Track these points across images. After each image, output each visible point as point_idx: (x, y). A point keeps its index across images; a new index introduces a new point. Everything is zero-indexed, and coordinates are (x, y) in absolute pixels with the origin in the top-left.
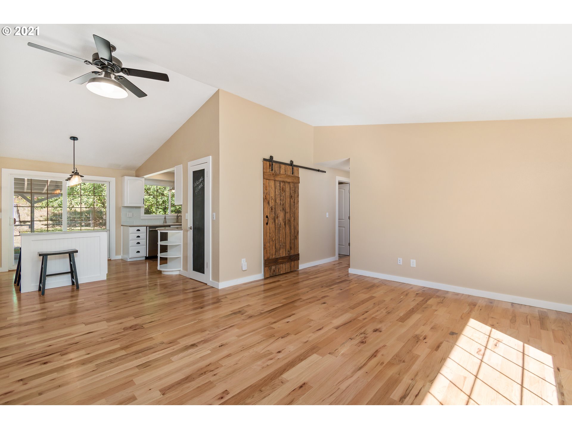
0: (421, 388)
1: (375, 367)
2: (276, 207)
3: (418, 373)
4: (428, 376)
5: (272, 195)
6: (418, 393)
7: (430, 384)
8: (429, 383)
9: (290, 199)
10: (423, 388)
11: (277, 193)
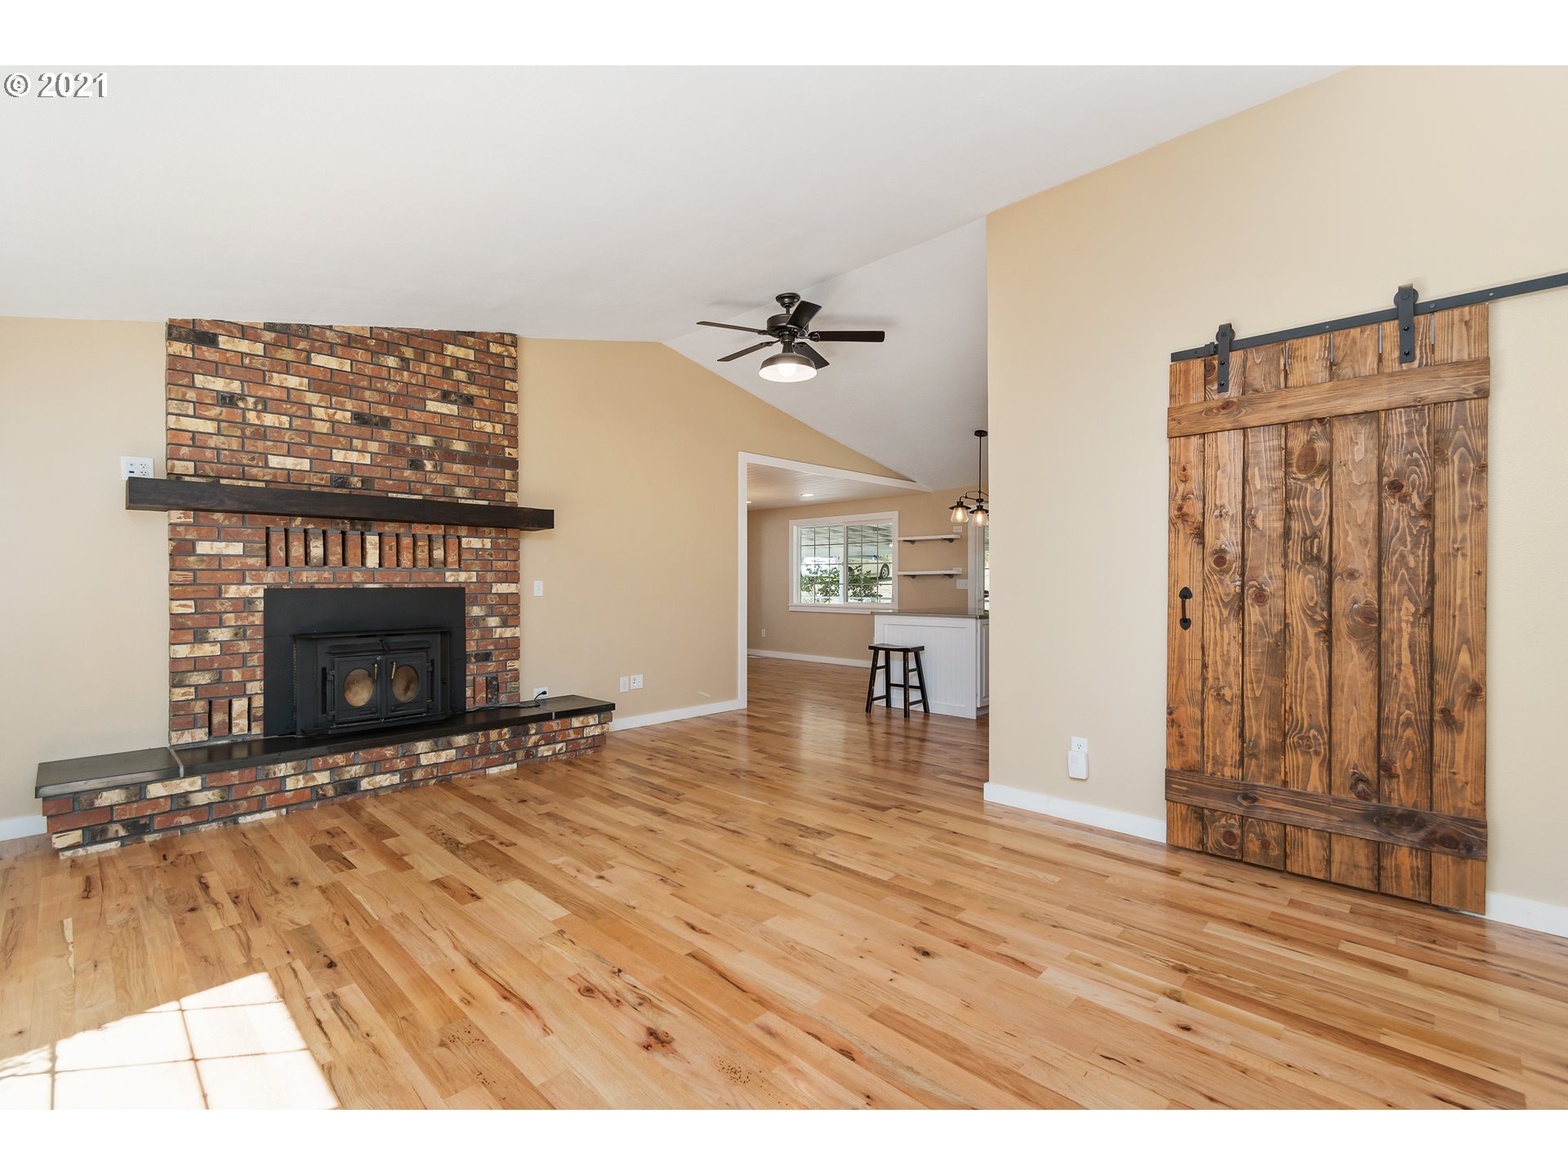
0: (329, 1039)
1: (461, 987)
2: (1250, 550)
3: (381, 1056)
4: (351, 1071)
5: (1228, 494)
6: (322, 1029)
7: (323, 1062)
8: (329, 1060)
9: (1380, 505)
10: (326, 1041)
11: (1257, 483)
